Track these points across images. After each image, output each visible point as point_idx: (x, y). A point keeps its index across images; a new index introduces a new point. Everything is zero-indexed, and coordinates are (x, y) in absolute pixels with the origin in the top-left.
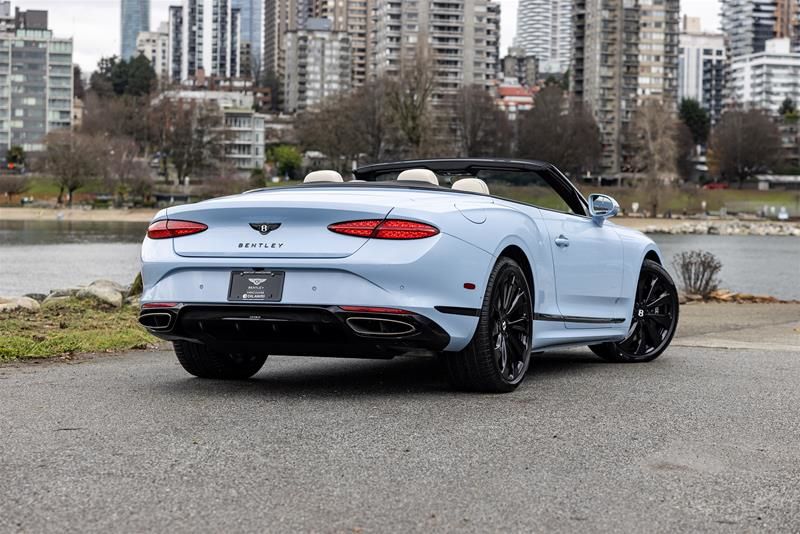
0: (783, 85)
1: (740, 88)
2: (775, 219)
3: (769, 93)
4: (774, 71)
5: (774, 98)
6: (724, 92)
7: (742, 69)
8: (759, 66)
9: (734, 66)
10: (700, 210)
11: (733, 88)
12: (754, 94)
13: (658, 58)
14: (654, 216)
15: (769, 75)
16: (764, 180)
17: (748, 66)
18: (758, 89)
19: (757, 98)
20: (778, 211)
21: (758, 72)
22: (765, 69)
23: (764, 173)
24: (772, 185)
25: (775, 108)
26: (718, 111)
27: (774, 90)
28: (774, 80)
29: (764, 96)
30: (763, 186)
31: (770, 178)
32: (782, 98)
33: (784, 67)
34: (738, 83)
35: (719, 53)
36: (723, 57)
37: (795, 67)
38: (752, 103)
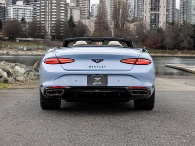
0: (22, 14)
1: (10, 14)
2: (23, 50)
3: (18, 16)
4: (19, 10)
5: (19, 17)
6: (6, 15)
7: (10, 9)
8: (15, 8)
9: (8, 8)
10: (2, 47)
11: (8, 14)
12: (13, 16)
16: (18, 39)
17: (12, 8)
18: (15, 15)
19: (15, 17)
20: (23, 48)
21: (15, 10)
23: (18, 37)
24: (20, 41)
25: (19, 20)
26: (4, 20)
27: (19, 15)
28: (19, 12)
29: (16, 16)
30: (17, 41)
31: (20, 39)
32: (21, 17)
33: (22, 9)
34: (9, 13)
35: (4, 4)
36: (5, 6)
37: (25, 9)
38: (14, 18)
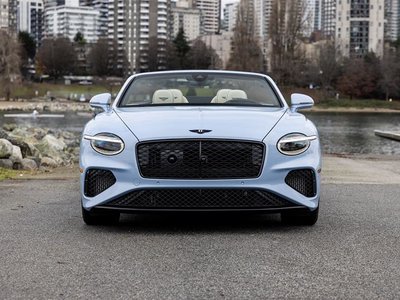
0: (76, 24)
1: (52, 25)
2: (78, 101)
3: (68, 28)
4: (71, 16)
5: (70, 32)
6: (43, 28)
7: (52, 15)
8: (62, 13)
9: (48, 13)
10: (34, 96)
11: (47, 26)
12: (59, 29)
13: (5, 7)
14: (8, 100)
15: (68, 18)
16: (68, 79)
17: (55, 13)
18: (62, 27)
19: (62, 32)
20: (79, 97)
21: (62, 16)
22: (65, 15)
23: (68, 75)
24: (73, 82)
25: (72, 37)
26: (40, 39)
27: (71, 27)
28: (71, 21)
29: (65, 30)
30: (67, 82)
31: (72, 77)
32: (76, 32)
33: (76, 14)
34: (50, 23)
35: (40, 5)
36: (42, 7)
37: (82, 14)
38: (59, 35)
